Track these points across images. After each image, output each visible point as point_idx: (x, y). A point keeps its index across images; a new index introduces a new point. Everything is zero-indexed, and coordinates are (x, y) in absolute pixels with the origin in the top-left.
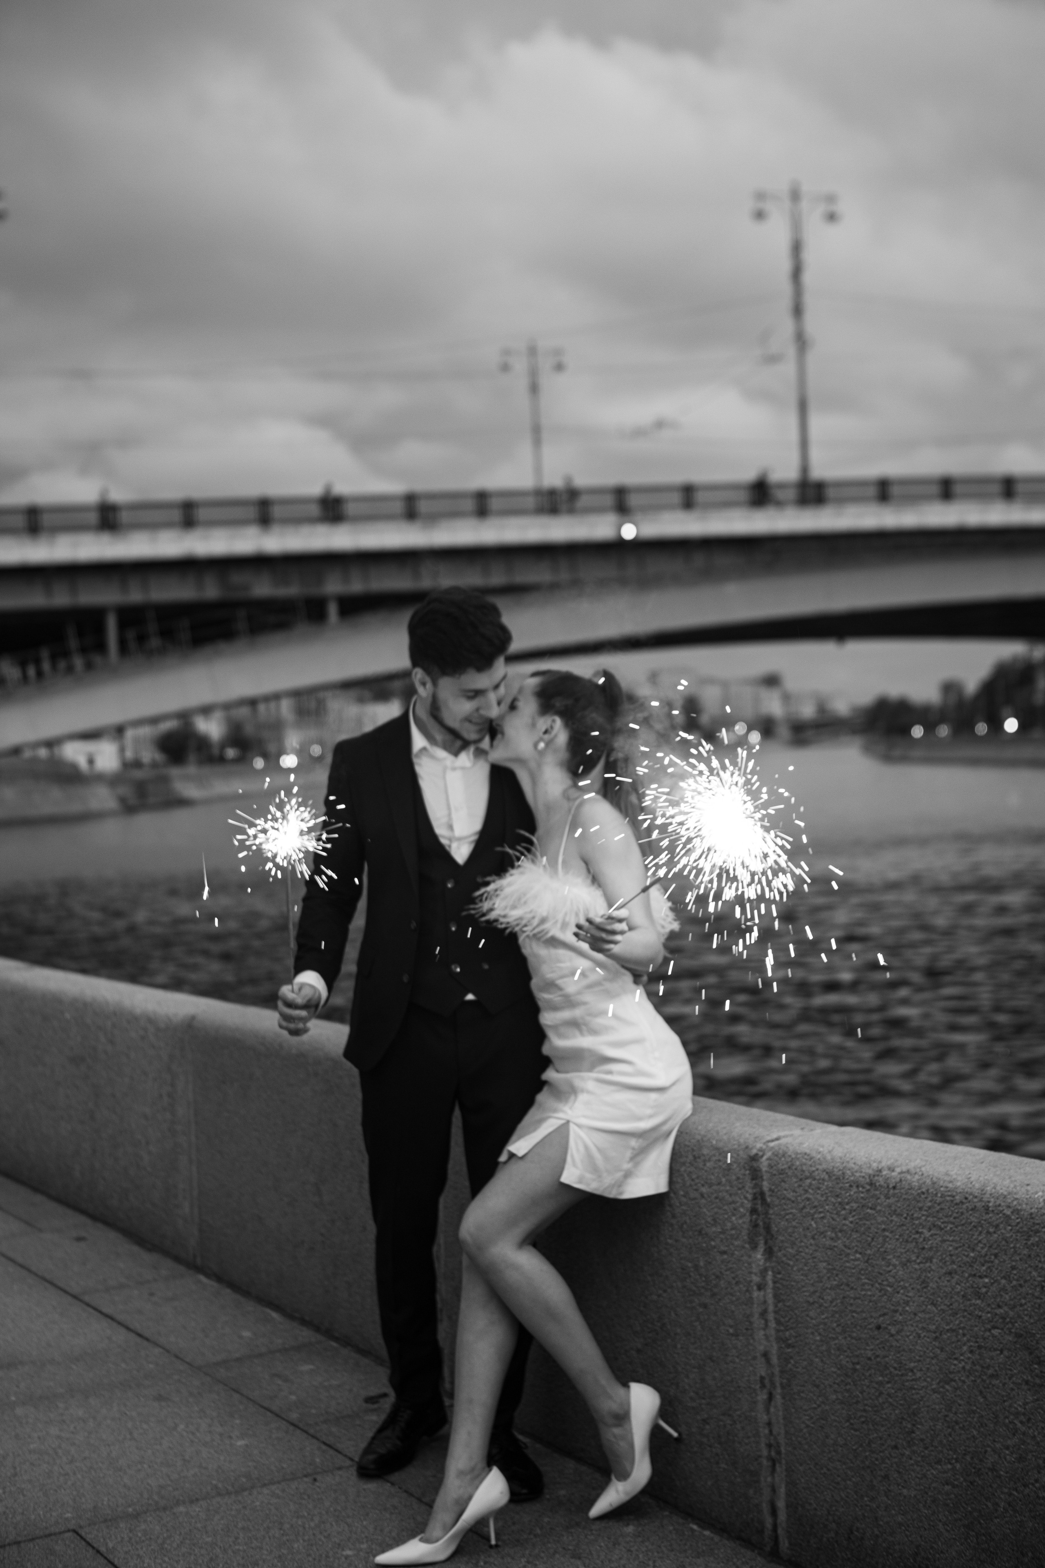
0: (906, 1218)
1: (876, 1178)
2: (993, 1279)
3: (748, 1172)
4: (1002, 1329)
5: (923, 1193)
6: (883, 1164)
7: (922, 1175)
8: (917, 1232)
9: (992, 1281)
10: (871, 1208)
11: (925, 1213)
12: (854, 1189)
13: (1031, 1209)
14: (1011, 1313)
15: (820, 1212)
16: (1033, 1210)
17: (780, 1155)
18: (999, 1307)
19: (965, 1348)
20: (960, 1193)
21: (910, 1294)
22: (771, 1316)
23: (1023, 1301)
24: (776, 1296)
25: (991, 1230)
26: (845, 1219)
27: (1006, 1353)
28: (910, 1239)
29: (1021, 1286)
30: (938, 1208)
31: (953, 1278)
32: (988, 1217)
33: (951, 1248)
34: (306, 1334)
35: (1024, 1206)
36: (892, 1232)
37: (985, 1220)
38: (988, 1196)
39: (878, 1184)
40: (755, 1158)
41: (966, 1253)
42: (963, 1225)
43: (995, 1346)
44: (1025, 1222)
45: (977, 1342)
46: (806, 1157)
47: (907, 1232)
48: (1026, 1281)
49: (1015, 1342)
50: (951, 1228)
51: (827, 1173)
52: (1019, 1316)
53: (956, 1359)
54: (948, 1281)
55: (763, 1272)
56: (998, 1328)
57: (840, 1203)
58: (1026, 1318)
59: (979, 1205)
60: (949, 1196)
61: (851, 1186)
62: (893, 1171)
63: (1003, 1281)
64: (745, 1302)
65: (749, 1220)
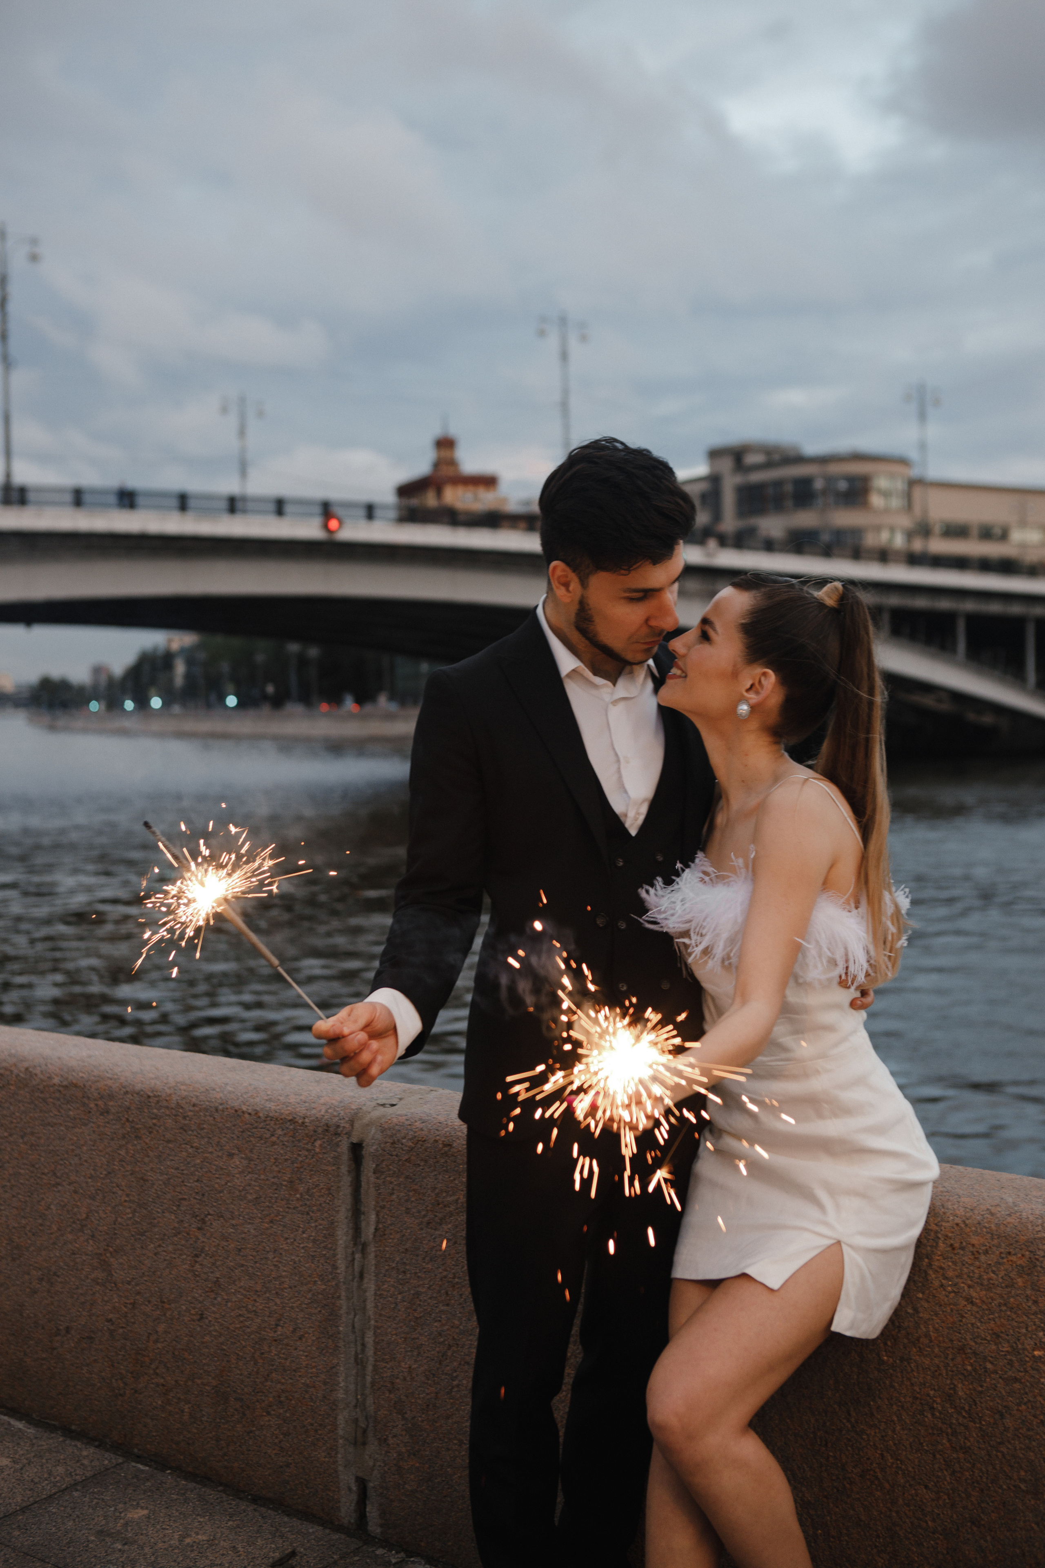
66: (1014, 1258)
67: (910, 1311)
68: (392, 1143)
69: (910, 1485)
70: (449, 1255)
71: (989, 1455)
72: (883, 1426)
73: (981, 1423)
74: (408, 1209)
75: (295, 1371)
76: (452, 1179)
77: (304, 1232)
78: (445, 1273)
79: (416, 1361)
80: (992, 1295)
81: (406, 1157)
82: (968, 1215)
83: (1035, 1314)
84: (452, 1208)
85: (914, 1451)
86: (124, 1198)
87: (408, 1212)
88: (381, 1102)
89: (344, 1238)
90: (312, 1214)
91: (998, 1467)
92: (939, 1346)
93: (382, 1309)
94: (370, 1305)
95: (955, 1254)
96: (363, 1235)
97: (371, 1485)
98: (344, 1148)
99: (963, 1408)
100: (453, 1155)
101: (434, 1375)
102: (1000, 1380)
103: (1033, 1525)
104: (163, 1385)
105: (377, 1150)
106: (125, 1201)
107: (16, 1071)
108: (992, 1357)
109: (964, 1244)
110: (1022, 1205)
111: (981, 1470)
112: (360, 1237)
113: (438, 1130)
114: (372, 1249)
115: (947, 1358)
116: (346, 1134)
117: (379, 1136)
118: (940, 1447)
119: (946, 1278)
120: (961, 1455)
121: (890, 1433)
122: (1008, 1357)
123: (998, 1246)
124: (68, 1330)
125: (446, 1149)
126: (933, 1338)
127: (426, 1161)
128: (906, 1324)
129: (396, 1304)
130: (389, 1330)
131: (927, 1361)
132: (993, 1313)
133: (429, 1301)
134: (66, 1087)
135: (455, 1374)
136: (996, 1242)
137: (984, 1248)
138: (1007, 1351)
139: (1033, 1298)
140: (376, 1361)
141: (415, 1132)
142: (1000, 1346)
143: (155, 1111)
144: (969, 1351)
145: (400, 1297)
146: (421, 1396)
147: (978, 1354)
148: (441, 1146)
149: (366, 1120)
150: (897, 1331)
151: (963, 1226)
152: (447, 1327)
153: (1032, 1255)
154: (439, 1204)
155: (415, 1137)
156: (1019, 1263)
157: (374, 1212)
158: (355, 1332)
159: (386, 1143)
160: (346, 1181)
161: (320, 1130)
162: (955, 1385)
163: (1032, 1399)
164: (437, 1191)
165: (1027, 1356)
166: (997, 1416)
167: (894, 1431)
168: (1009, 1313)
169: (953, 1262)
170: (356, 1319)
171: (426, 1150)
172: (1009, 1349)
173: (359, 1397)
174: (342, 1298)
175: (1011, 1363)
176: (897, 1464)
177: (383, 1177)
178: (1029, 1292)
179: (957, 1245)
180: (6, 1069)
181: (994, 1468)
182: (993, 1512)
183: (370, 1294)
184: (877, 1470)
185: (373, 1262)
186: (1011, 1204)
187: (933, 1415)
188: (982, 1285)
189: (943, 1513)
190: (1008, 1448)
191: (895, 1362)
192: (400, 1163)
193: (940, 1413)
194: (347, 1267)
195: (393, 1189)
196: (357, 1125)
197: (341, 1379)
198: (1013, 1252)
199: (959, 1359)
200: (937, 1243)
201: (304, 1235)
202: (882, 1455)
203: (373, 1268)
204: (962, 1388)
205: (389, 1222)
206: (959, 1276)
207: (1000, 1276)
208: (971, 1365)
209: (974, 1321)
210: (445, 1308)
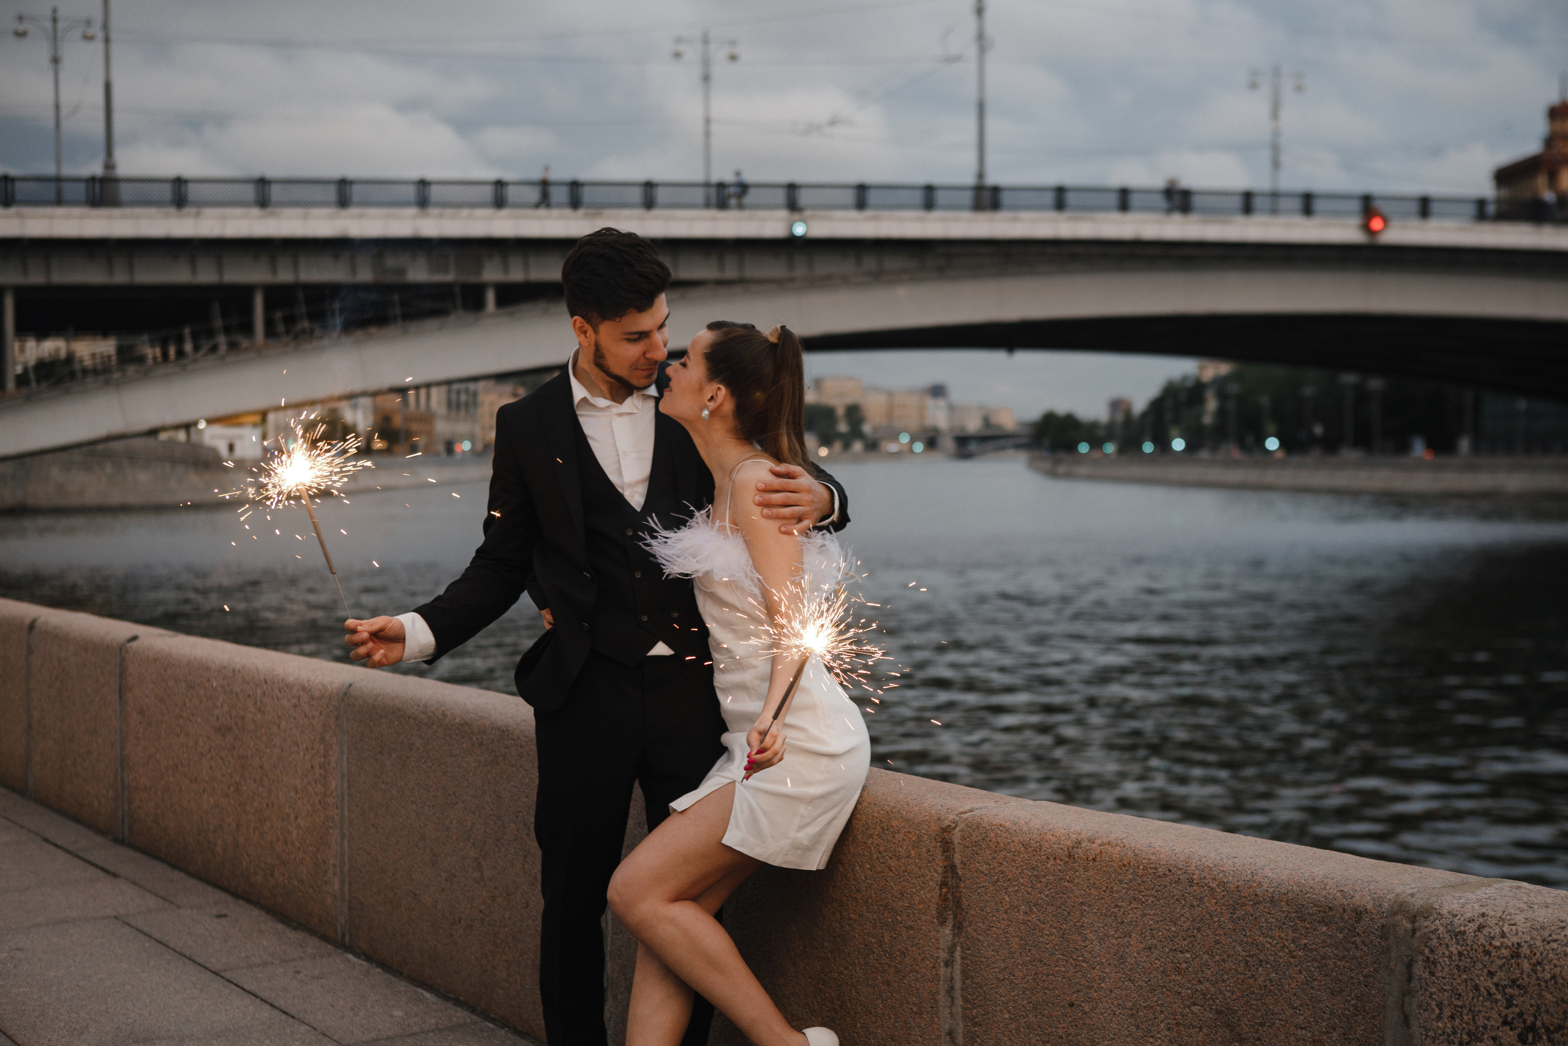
0: (1105, 892)
1: (1075, 850)
2: (1194, 954)
3: (939, 844)
4: (1202, 1006)
5: (1124, 865)
6: (1083, 836)
7: (1124, 846)
8: (1117, 906)
9: (1194, 956)
10: (1068, 881)
11: (1126, 886)
12: (1052, 861)
13: (1238, 881)
14: (1213, 990)
15: (1014, 886)
16: (1240, 883)
17: (975, 826)
18: (1200, 982)
19: (1162, 1025)
20: (1163, 865)
21: (1107, 970)
22: (958, 994)
23: (1226, 977)
24: (963, 972)
25: (1195, 904)
26: (1040, 893)
27: (1205, 1030)
28: (1109, 913)
29: (1224, 961)
30: (1139, 881)
31: (1152, 953)
32: (1192, 889)
33: (1151, 922)
34: (461, 1015)
35: (1231, 878)
36: (1090, 906)
37: (1189, 894)
38: (1194, 868)
39: (1076, 856)
40: (947, 830)
41: (1167, 928)
42: (1165, 898)
43: (1194, 1024)
44: (1231, 896)
45: (1175, 1019)
46: (1001, 828)
47: (1106, 906)
48: (1229, 956)
49: (1216, 1019)
50: (1152, 902)
51: (1023, 845)
52: (1221, 992)
53: (1152, 1037)
54: (1147, 956)
55: (951, 950)
56: (1198, 1005)
57: (1036, 876)
58: (1228, 994)
59: (1181, 877)
60: (1152, 868)
61: (1048, 858)
62: (1093, 843)
63: (1206, 956)
64: (931, 979)
65: (938, 894)
66: (910, 836)
67: (863, 878)
72: (850, 968)
73: (895, 962)
86: (490, 812)
99: (887, 951)
102: (904, 929)
104: (507, 961)
106: (491, 815)
107: (437, 714)
108: (900, 911)
109: (889, 826)
121: (854, 973)
124: (460, 919)
134: (462, 725)
137: (898, 829)
138: (907, 907)
139: (919, 864)
142: (903, 903)
143: (506, 742)
144: (890, 907)
147: (894, 910)
156: (913, 839)
166: (902, 956)
167: (855, 971)
168: (907, 877)
172: (908, 905)
175: (908, 915)
179: (885, 827)
180: (433, 712)
193: (877, 956)
198: (911, 831)
207: (904, 850)
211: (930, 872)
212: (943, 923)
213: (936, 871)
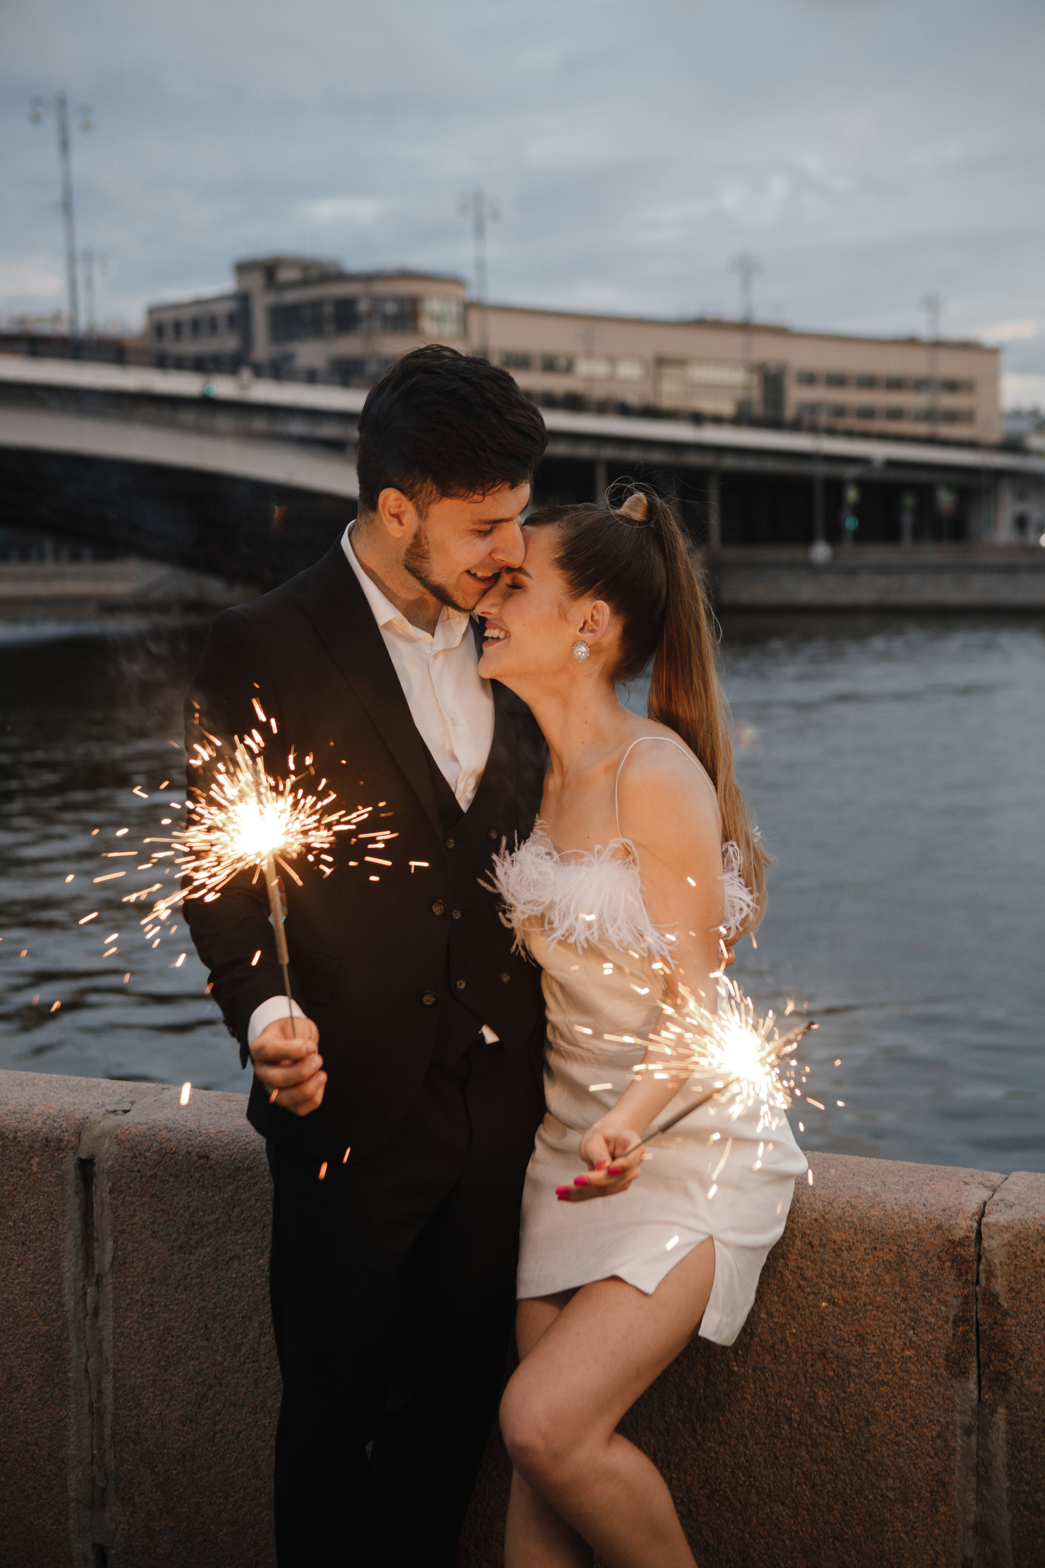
22: (998, 1472)
24: (1013, 1443)
55: (983, 1412)
64: (932, 1454)
65: (950, 1334)
66: (880, 1254)
67: (765, 1316)
68: (132, 1158)
69: (764, 1503)
70: (208, 1282)
71: (853, 1465)
72: (733, 1442)
73: (844, 1431)
74: (153, 1232)
75: (10, 1427)
76: (210, 1195)
77: (19, 1266)
78: (203, 1304)
79: (168, 1406)
80: (856, 1294)
81: (152, 1172)
82: (827, 1209)
83: (905, 1312)
84: (211, 1228)
85: (769, 1466)
87: (154, 1235)
88: (112, 1108)
89: (73, 1269)
90: (28, 1244)
91: (863, 1477)
92: (797, 1352)
93: (123, 1349)
94: (107, 1346)
95: (814, 1253)
96: (97, 1265)
97: (114, 1551)
98: (70, 1164)
99: (825, 1417)
100: (211, 1168)
101: (191, 1421)
102: (866, 1384)
103: (902, 1535)
105: (112, 1166)
108: (856, 1360)
109: (824, 1241)
110: (884, 1195)
111: (845, 1481)
112: (93, 1268)
113: (189, 1139)
114: (108, 1280)
115: (806, 1364)
116: (72, 1148)
117: (114, 1149)
118: (798, 1460)
119: (805, 1279)
120: (822, 1467)
121: (741, 1448)
122: (875, 1359)
123: (863, 1241)
125: (202, 1161)
126: (790, 1344)
127: (177, 1176)
128: (759, 1330)
129: (142, 1343)
130: (133, 1372)
131: (783, 1369)
132: (857, 1314)
133: (184, 1336)
135: (218, 1418)
136: (860, 1237)
137: (847, 1244)
138: (874, 1354)
139: (902, 1295)
140: (117, 1409)
141: (161, 1143)
142: (865, 1348)
144: (831, 1355)
145: (145, 1333)
146: (176, 1446)
147: (840, 1359)
148: (195, 1158)
149: (96, 1132)
150: (748, 1337)
151: (822, 1221)
152: (207, 1365)
153: (900, 1250)
154: (193, 1225)
155: (162, 1149)
156: (885, 1258)
157: (111, 1238)
158: (88, 1378)
159: (124, 1157)
160: (73, 1203)
161: (37, 1145)
162: (815, 1393)
163: (900, 1402)
164: (191, 1210)
165: (895, 1357)
166: (862, 1423)
167: (746, 1446)
168: (875, 1312)
169: (812, 1262)
170: (89, 1363)
171: (176, 1163)
172: (876, 1351)
173: (95, 1452)
174: (71, 1338)
175: (877, 1366)
176: (750, 1482)
177: (121, 1196)
178: (897, 1289)
179: (816, 1243)
181: (859, 1478)
182: (858, 1524)
183: (108, 1333)
184: (728, 1490)
185: (111, 1296)
186: (871, 1194)
187: (790, 1426)
188: (845, 1284)
189: (802, 1531)
190: (874, 1456)
191: (748, 1372)
192: (144, 1180)
193: (799, 1424)
194: (77, 1304)
195: (135, 1210)
196: (84, 1138)
197: (71, 1433)
198: (879, 1247)
199: (819, 1365)
200: (794, 1242)
201: (20, 1269)
202: (733, 1473)
203: (111, 1302)
204: (823, 1396)
205: (130, 1249)
206: (820, 1276)
207: (865, 1274)
208: (834, 1370)
209: (836, 1323)
210: (205, 1343)
211: (931, 1304)
212: (961, 1374)
213: (944, 1303)
